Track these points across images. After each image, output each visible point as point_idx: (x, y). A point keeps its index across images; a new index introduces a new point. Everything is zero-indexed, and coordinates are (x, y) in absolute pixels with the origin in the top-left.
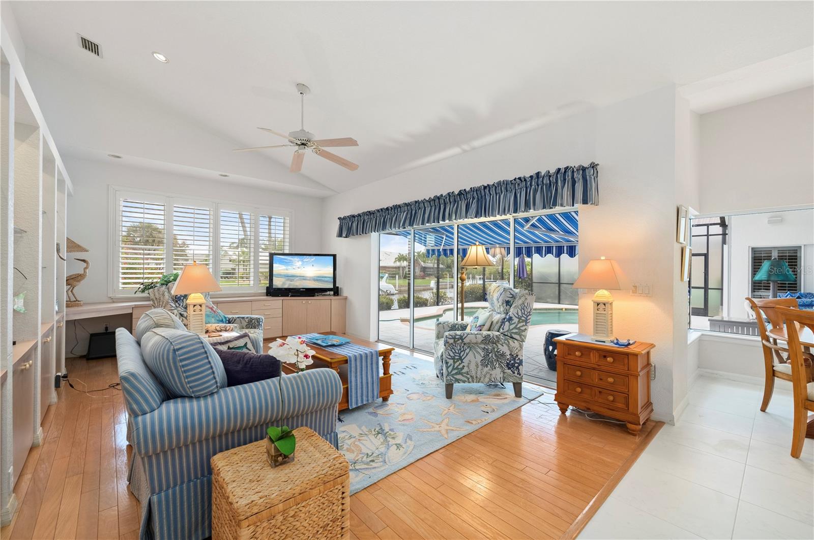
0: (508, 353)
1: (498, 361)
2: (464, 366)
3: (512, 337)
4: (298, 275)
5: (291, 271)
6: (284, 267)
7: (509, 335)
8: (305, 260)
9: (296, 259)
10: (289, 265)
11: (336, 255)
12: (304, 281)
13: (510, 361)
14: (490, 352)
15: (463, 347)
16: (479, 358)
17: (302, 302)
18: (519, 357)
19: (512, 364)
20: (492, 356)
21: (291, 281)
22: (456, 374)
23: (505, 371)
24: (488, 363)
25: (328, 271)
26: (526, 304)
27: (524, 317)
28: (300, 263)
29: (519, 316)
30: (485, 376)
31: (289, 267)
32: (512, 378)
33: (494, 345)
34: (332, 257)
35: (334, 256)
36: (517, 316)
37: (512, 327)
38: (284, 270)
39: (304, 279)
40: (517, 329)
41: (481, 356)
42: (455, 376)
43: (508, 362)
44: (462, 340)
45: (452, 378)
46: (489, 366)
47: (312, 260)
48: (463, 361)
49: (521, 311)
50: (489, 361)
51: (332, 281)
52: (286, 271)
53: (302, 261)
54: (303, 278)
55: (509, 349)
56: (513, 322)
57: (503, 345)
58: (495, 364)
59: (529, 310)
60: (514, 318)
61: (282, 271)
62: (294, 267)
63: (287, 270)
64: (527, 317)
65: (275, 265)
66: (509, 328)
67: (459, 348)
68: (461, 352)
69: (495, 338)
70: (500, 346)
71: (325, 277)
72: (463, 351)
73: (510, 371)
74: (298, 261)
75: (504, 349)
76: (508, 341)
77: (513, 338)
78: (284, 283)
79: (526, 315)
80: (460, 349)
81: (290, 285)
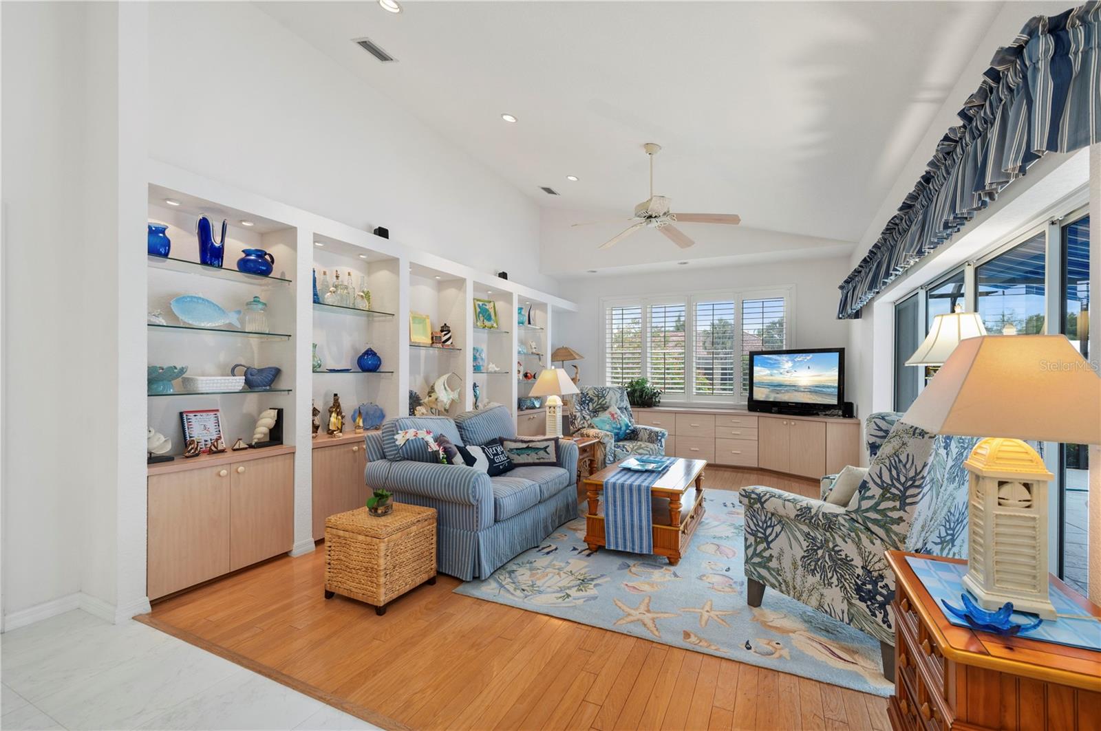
0: (858, 562)
1: (837, 572)
3: (868, 529)
4: (787, 383)
5: (778, 378)
6: (767, 372)
7: (860, 521)
8: (796, 360)
9: (784, 357)
10: (773, 368)
11: (844, 349)
12: (796, 394)
13: (864, 584)
14: (819, 545)
15: (770, 519)
16: (799, 553)
17: (783, 423)
18: (885, 581)
19: (870, 591)
20: (823, 556)
21: (778, 393)
23: (853, 601)
24: (815, 569)
26: (903, 458)
27: (895, 487)
28: (790, 364)
29: (883, 482)
31: (775, 372)
32: (871, 625)
33: (828, 534)
34: (837, 355)
35: (841, 352)
36: (879, 481)
37: (866, 504)
39: (796, 391)
40: (878, 512)
41: (802, 548)
42: (758, 569)
43: (860, 583)
44: (762, 504)
45: (753, 570)
46: (818, 576)
47: (808, 358)
48: (771, 545)
50: (816, 564)
51: (837, 393)
52: (771, 378)
53: (793, 360)
54: (794, 388)
55: (861, 554)
56: (868, 494)
57: (847, 539)
58: (830, 575)
59: (912, 474)
60: (871, 484)
61: (765, 378)
62: (782, 371)
63: (771, 375)
64: (906, 489)
65: (755, 369)
66: (860, 506)
67: (763, 518)
68: (767, 527)
69: (820, 517)
70: (839, 541)
71: (828, 387)
72: (770, 526)
73: (863, 605)
74: (787, 361)
75: (848, 549)
76: (858, 536)
77: (872, 533)
79: (903, 485)
80: (765, 522)
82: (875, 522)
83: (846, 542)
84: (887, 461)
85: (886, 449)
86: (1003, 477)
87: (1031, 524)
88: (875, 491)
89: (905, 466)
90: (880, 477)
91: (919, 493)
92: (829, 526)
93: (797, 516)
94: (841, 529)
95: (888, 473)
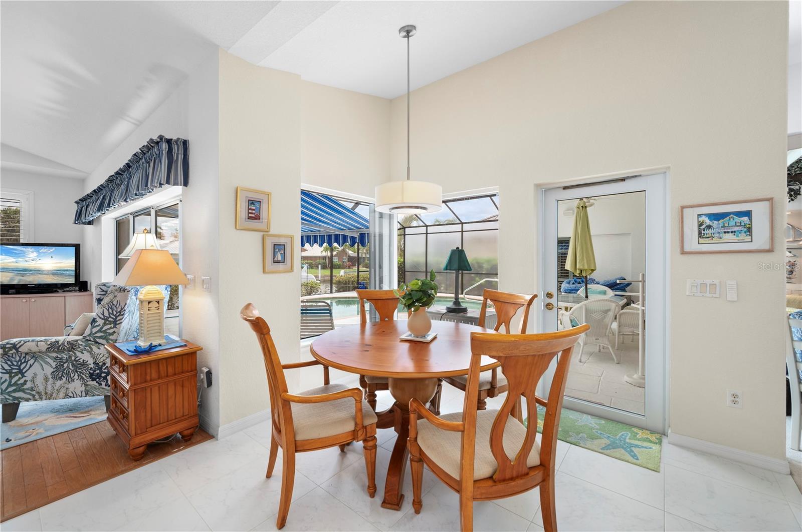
0: (91, 361)
1: (77, 371)
2: (26, 381)
3: (97, 342)
7: (92, 339)
8: (41, 251)
9: (30, 249)
12: (40, 276)
13: (95, 371)
14: (64, 361)
16: (49, 370)
18: (106, 365)
19: (98, 374)
20: (68, 367)
21: (23, 276)
22: (14, 391)
24: (62, 375)
25: (70, 263)
26: (115, 303)
28: (35, 254)
30: (58, 391)
33: (71, 353)
36: (102, 317)
37: (94, 330)
38: (13, 262)
39: (39, 273)
41: (52, 367)
42: (13, 394)
43: (92, 372)
45: (7, 397)
46: (64, 379)
49: (108, 310)
50: (63, 372)
51: (74, 275)
52: (16, 264)
54: (39, 272)
55: (92, 357)
56: (96, 324)
57: (83, 352)
58: (72, 375)
59: (119, 309)
60: (98, 319)
61: (10, 264)
62: (27, 259)
64: (117, 317)
67: (18, 358)
68: (21, 364)
70: (78, 354)
71: (67, 270)
72: (24, 362)
73: (94, 383)
74: (32, 252)
76: (90, 348)
77: (99, 343)
78: (12, 279)
79: (115, 316)
80: (20, 360)
81: (20, 280)
82: (100, 337)
83: (83, 353)
84: (107, 306)
85: (106, 300)
86: (150, 300)
87: (159, 314)
88: (100, 322)
89: (116, 307)
90: (103, 314)
91: (123, 318)
92: (72, 348)
93: (48, 348)
94: (79, 347)
95: (107, 312)
